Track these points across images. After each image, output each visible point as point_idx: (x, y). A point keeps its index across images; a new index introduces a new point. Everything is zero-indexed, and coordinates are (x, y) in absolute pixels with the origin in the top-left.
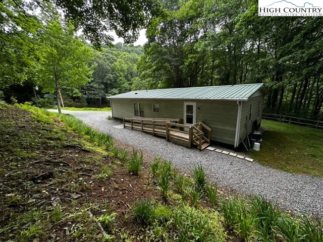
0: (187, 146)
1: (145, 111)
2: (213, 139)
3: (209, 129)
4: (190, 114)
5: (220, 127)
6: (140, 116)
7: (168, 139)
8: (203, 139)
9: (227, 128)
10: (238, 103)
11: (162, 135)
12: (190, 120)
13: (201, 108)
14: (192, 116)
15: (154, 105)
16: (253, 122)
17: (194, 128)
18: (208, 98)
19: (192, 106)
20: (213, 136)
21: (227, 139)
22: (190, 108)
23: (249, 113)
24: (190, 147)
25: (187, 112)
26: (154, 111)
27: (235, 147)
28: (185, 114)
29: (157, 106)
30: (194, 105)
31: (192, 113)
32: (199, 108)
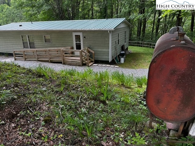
0: (79, 65)
1: (35, 43)
2: (96, 59)
3: (93, 52)
4: (78, 42)
5: (100, 50)
6: (31, 48)
7: (64, 62)
8: (89, 60)
9: (104, 50)
10: (109, 32)
11: (57, 61)
12: (78, 47)
13: (86, 37)
14: (80, 43)
15: (45, 36)
16: (121, 46)
17: (83, 51)
18: (91, 29)
19: (79, 36)
20: (96, 57)
21: (104, 57)
22: (78, 37)
23: (118, 39)
24: (81, 65)
25: (76, 41)
26: (45, 42)
27: (110, 62)
28: (75, 43)
29: (48, 37)
30: (81, 34)
31: (80, 42)
32: (85, 37)
